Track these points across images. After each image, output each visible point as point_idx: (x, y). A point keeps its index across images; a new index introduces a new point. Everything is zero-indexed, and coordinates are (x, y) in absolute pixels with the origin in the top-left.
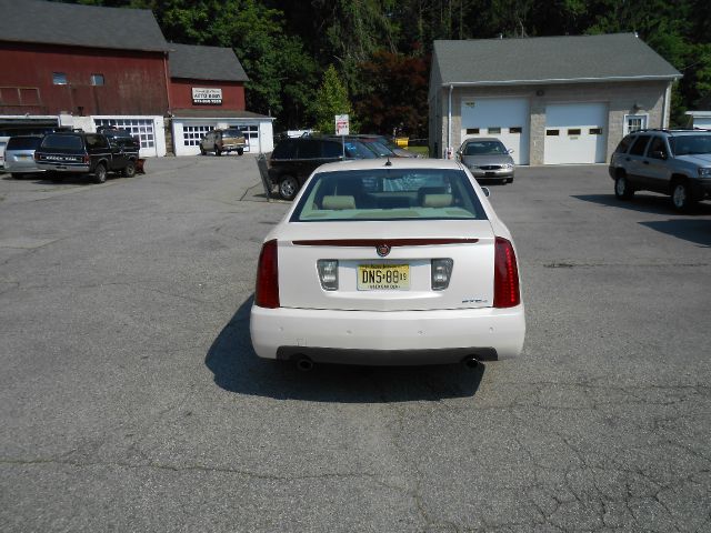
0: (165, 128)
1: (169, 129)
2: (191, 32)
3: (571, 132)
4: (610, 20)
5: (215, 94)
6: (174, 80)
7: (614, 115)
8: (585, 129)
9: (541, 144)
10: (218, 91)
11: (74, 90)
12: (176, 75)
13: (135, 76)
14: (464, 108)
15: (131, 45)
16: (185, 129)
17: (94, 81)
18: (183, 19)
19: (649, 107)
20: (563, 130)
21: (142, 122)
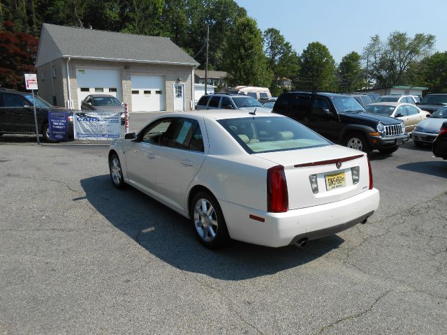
3: (146, 92)
4: (134, 27)
7: (168, 83)
8: (153, 91)
9: (130, 99)
14: (78, 73)
19: (185, 80)
20: (141, 91)
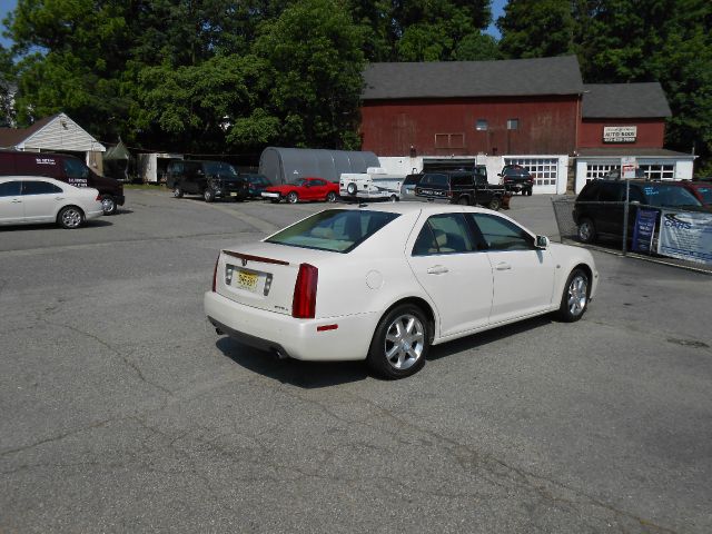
0: (569, 167)
1: (573, 168)
2: (623, 70)
5: (630, 132)
6: (585, 120)
10: (633, 129)
11: (492, 134)
12: (587, 115)
13: (547, 119)
15: (547, 90)
16: (589, 168)
17: (510, 125)
18: (614, 58)
21: (547, 161)
